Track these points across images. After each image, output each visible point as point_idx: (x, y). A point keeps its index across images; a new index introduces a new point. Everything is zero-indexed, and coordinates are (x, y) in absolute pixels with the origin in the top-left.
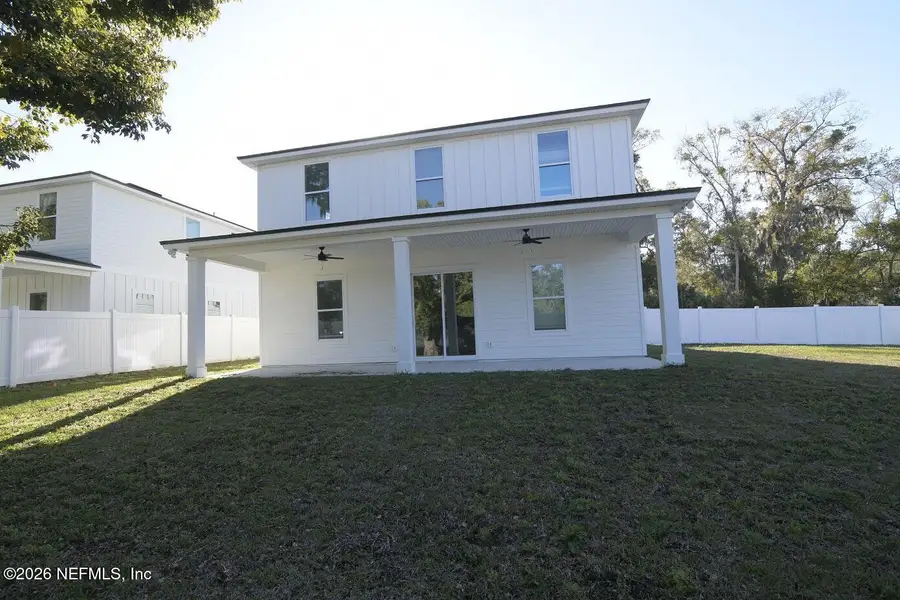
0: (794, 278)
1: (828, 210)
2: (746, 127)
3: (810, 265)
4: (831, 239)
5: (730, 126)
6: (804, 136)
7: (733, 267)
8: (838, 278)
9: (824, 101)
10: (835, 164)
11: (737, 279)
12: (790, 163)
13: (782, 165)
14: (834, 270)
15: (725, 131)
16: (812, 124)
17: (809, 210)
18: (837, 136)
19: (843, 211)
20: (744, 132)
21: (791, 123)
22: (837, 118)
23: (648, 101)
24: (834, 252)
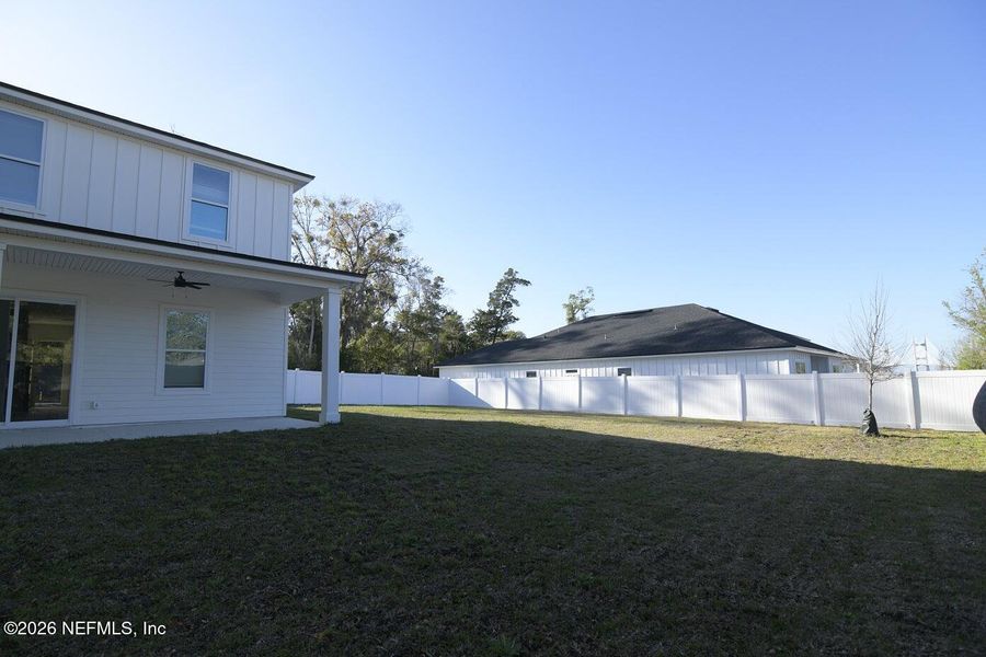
0: (354, 348)
1: (383, 294)
2: (332, 206)
3: (366, 338)
4: (380, 318)
5: (321, 200)
6: (372, 230)
7: (309, 331)
8: (384, 351)
9: (389, 208)
10: (389, 259)
11: (311, 343)
12: (361, 249)
13: (355, 249)
14: (381, 343)
15: (316, 203)
16: (379, 223)
17: (370, 290)
18: (392, 239)
19: (391, 298)
20: (330, 210)
21: (366, 217)
22: (395, 224)
23: (313, 177)
24: (381, 329)
